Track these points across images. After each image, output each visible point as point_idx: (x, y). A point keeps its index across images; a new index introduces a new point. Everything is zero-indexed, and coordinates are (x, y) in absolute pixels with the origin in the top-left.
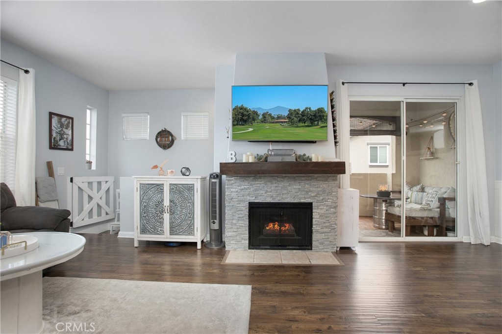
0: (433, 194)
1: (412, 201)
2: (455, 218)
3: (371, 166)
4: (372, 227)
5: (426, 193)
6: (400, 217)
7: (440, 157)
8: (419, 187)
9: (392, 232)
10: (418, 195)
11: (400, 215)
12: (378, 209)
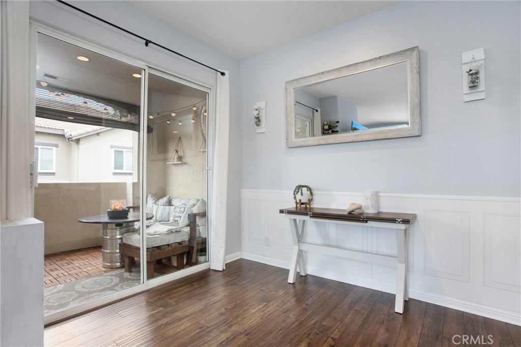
0: (181, 208)
1: (158, 219)
2: (206, 238)
3: (115, 174)
4: (101, 267)
5: (173, 207)
6: (139, 249)
7: (188, 162)
8: (165, 199)
9: (130, 271)
10: (165, 209)
11: (139, 246)
12: (109, 239)
